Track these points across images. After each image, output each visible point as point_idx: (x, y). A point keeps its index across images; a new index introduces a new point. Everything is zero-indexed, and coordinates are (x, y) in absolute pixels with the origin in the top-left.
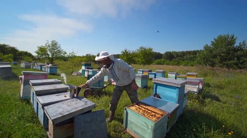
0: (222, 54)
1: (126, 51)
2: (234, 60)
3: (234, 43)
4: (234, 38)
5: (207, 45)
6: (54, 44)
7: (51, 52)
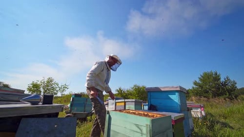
0: (213, 89)
1: (120, 89)
2: (226, 94)
3: (220, 79)
4: (218, 74)
5: (196, 81)
6: (50, 81)
7: (43, 88)
